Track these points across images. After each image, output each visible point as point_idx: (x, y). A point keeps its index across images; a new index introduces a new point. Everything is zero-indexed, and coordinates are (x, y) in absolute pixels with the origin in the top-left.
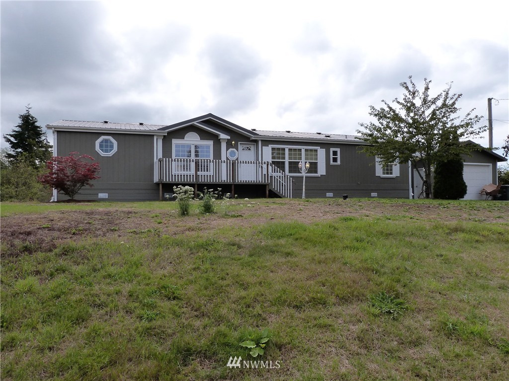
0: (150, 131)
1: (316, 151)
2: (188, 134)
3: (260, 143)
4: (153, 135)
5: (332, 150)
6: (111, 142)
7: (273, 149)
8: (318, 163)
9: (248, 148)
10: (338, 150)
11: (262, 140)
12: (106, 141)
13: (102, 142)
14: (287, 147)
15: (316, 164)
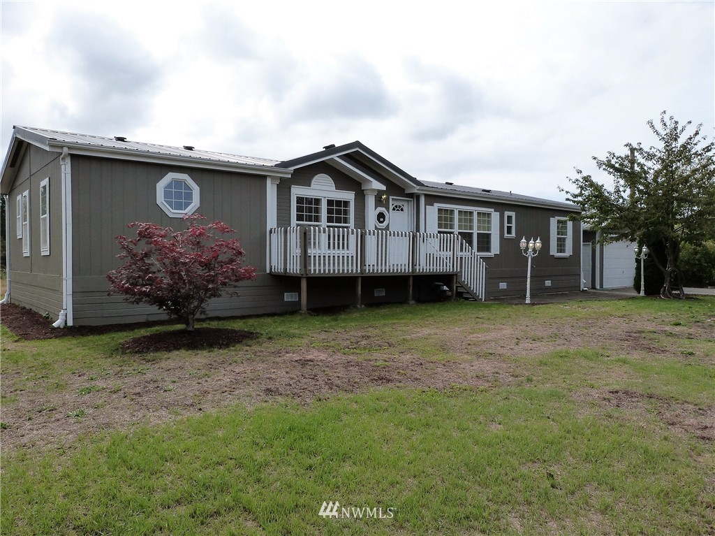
0: (262, 168)
1: (489, 215)
2: (316, 177)
3: (422, 200)
4: (265, 177)
5: (507, 214)
6: (187, 187)
7: (440, 210)
8: (492, 235)
9: (400, 207)
10: (513, 214)
11: (426, 195)
12: (178, 183)
13: (169, 186)
14: (456, 208)
15: (488, 236)
